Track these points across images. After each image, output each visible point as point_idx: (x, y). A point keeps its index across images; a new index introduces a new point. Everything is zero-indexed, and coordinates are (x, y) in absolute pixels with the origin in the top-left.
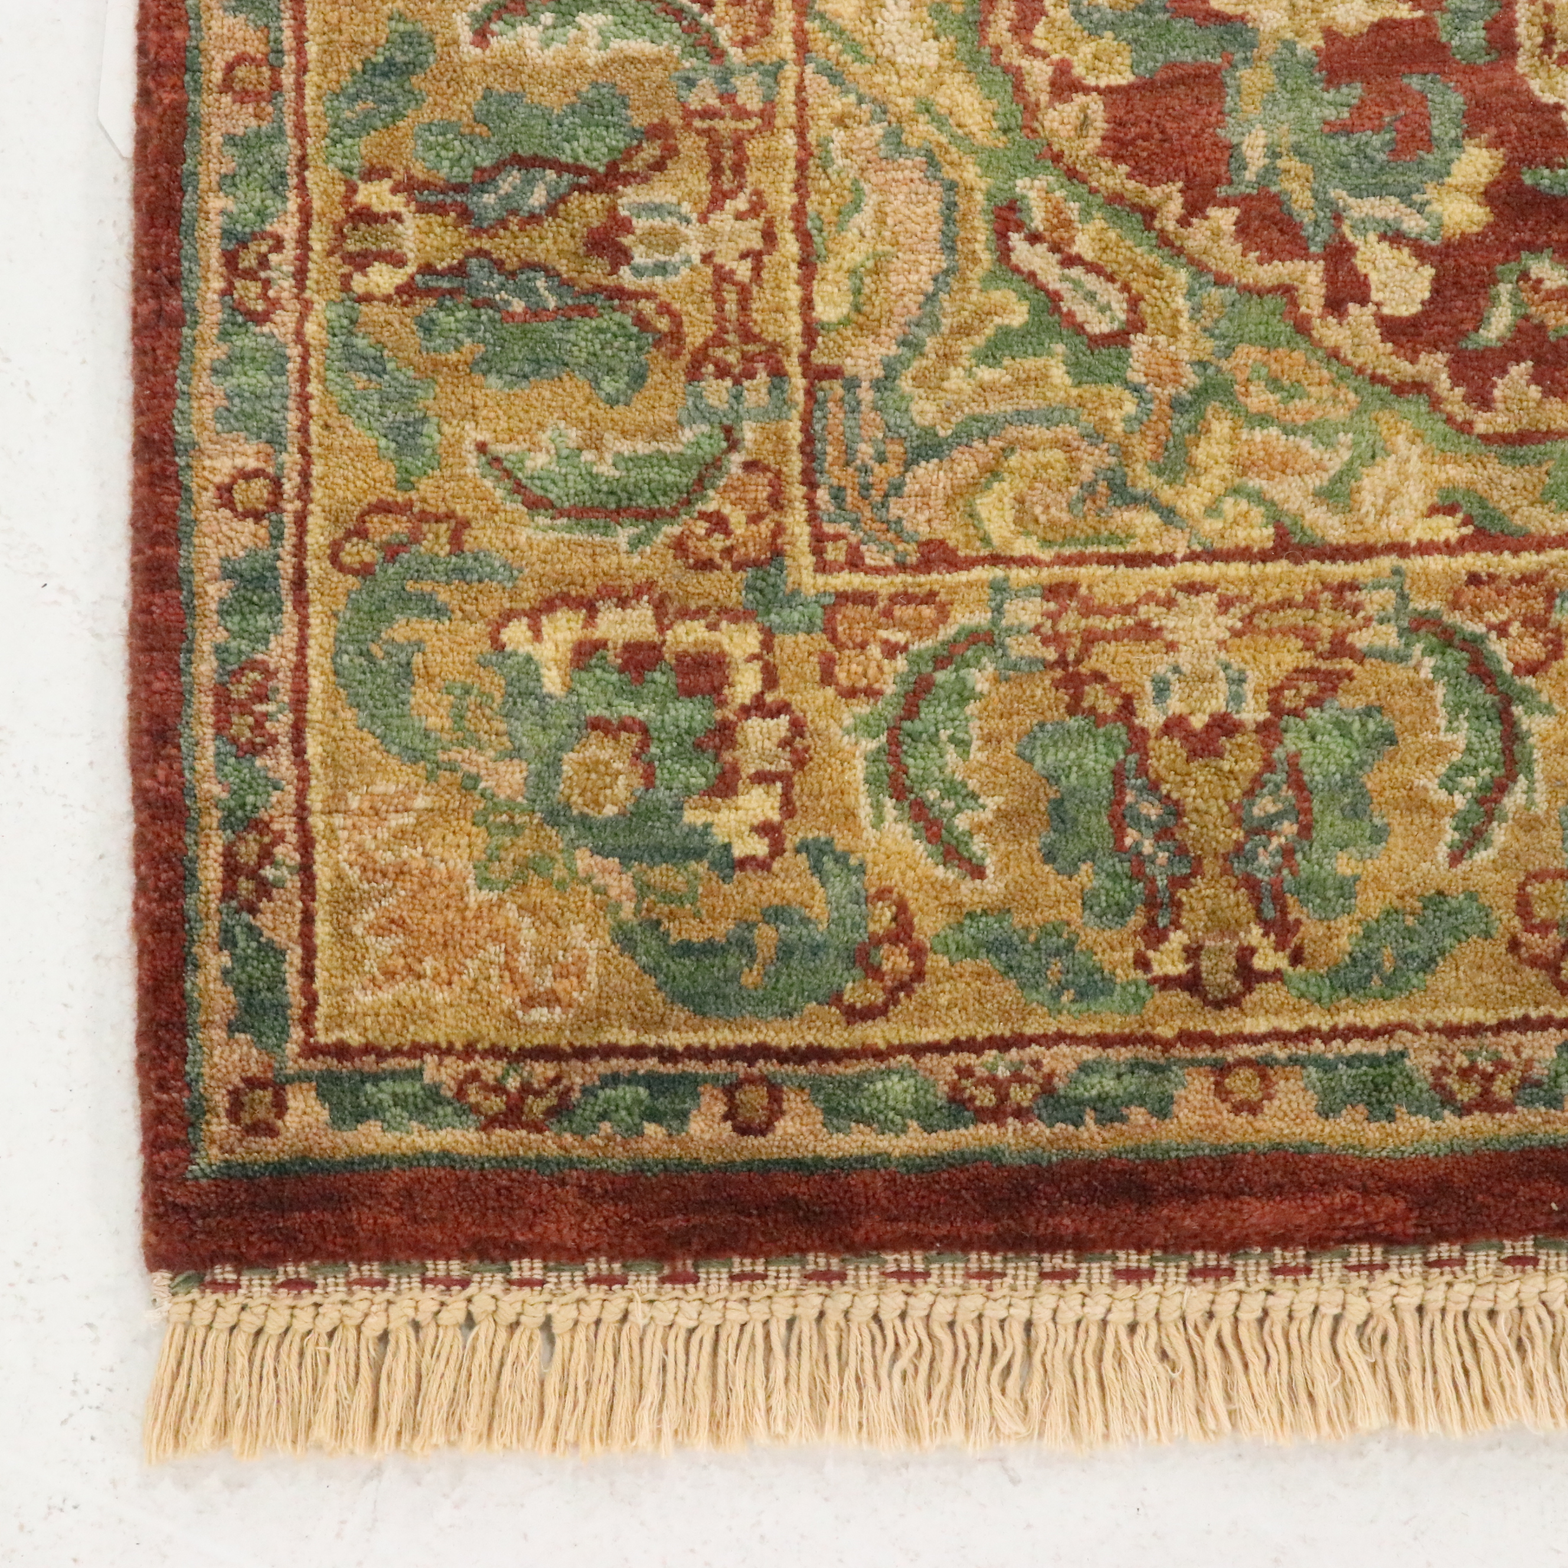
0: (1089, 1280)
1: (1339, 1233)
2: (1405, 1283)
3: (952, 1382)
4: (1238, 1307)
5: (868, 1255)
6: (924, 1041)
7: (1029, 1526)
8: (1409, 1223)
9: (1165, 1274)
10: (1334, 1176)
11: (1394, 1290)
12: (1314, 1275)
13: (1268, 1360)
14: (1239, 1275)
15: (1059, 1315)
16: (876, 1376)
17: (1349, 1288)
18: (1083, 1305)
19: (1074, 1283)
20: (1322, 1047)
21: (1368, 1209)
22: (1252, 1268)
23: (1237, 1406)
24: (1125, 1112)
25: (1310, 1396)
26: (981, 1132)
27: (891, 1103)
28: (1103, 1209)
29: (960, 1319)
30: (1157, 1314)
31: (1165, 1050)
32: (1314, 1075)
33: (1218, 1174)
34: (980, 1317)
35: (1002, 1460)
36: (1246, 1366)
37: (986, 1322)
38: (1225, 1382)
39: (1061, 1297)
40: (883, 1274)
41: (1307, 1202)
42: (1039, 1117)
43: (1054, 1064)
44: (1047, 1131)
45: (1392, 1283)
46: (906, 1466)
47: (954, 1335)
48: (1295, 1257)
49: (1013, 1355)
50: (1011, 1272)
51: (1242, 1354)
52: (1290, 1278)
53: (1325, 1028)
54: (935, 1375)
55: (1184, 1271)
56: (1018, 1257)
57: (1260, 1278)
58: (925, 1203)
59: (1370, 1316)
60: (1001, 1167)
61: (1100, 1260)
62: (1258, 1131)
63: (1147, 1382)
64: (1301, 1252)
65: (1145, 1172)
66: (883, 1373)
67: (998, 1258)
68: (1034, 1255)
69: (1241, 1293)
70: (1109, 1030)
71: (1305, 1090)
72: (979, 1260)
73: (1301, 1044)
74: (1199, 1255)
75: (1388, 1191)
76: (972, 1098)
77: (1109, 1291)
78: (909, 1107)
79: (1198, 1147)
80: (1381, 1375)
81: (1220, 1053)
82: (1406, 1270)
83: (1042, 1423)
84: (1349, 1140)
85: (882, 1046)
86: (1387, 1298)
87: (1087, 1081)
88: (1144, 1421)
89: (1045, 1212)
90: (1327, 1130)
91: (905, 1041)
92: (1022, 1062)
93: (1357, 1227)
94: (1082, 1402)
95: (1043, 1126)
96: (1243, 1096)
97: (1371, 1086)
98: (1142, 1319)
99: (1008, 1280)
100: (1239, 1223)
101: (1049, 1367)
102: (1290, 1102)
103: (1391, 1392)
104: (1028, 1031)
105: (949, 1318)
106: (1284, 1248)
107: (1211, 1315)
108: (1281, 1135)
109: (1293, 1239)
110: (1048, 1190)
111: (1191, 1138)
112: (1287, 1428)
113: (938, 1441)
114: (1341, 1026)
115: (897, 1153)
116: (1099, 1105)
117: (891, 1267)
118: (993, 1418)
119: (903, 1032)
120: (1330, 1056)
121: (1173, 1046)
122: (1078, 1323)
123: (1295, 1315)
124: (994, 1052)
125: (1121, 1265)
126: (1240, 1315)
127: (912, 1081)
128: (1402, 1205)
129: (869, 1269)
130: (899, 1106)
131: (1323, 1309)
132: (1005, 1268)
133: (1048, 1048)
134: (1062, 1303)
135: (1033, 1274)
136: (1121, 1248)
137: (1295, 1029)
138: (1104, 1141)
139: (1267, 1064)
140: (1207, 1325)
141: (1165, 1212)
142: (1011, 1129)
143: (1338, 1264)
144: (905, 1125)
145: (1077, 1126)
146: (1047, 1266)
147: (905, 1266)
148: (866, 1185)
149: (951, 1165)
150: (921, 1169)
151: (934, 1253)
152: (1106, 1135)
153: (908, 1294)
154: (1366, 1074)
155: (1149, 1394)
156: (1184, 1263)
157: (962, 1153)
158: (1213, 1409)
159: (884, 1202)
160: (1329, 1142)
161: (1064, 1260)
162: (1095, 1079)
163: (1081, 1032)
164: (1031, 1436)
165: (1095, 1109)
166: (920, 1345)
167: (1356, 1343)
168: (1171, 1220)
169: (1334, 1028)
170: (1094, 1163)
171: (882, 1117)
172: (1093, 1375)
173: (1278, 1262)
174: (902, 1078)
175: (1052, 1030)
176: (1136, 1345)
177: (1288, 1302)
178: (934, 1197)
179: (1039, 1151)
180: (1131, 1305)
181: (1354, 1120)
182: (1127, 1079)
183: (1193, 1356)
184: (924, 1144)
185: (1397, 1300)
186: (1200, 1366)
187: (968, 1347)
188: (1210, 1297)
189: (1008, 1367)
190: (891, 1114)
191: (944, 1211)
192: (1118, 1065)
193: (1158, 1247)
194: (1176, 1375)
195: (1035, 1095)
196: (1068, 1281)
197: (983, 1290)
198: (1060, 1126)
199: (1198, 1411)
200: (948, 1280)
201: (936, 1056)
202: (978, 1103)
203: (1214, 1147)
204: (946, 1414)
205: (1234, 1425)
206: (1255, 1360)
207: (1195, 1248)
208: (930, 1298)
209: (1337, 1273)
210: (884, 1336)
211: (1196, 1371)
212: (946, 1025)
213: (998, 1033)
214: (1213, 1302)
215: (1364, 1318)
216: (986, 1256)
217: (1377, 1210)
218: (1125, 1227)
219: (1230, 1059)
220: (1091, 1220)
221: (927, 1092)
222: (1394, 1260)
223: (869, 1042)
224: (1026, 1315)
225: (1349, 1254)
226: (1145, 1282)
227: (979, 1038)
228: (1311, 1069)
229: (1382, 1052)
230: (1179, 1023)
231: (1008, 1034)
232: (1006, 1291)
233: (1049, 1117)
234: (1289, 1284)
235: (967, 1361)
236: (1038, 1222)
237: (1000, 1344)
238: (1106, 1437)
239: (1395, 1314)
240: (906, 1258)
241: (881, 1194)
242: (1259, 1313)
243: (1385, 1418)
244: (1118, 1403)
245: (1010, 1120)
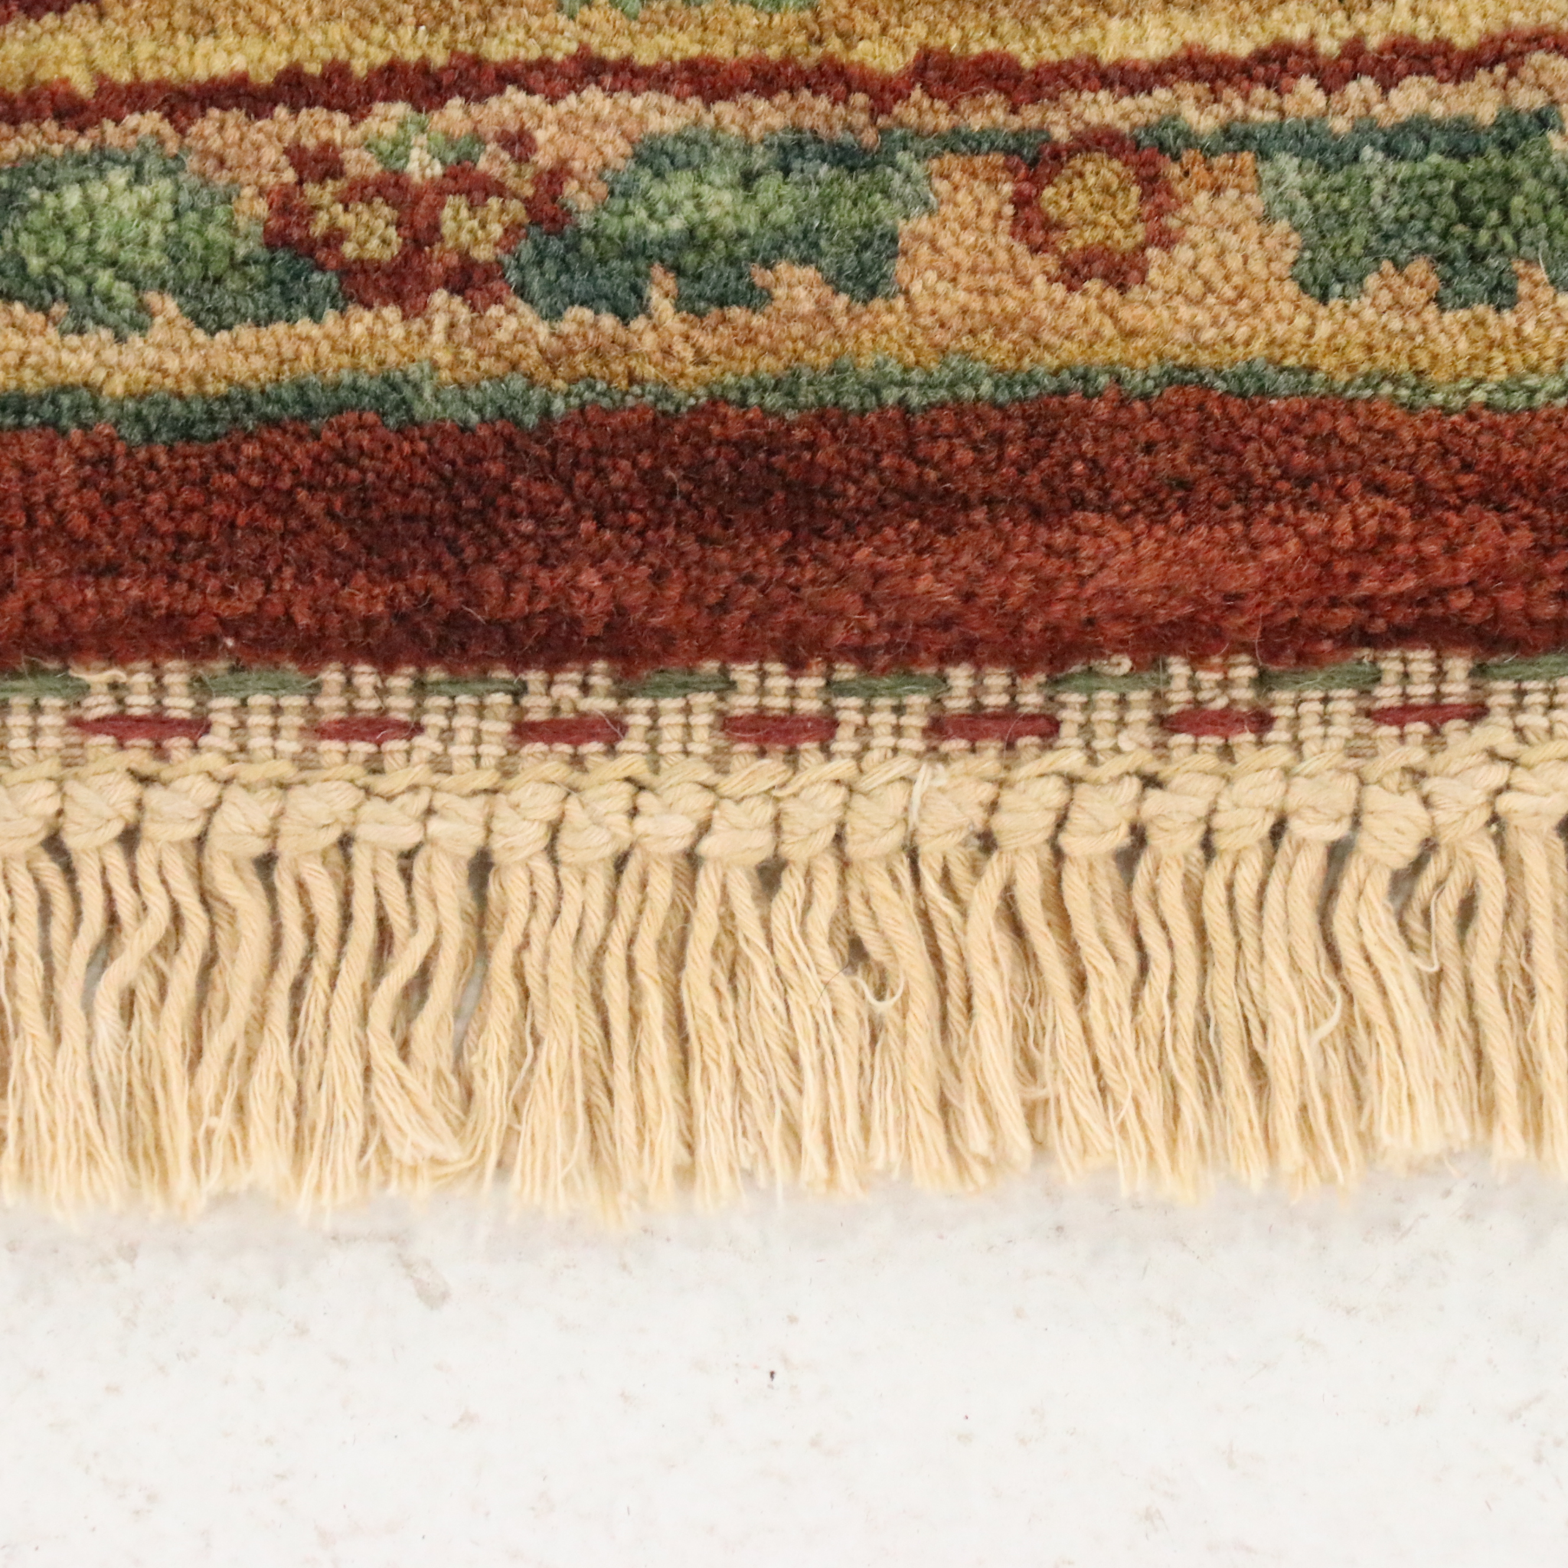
0: (653, 745)
1: (1345, 616)
2: (1528, 755)
3: (260, 1020)
4: (1061, 823)
5: (35, 671)
6: (201, 74)
7: (467, 1419)
8: (1543, 589)
9: (863, 730)
10: (1338, 455)
11: (1498, 774)
12: (1278, 734)
13: (1144, 968)
14: (1069, 733)
15: (566, 837)
16: (50, 1005)
17: (1374, 769)
18: (634, 812)
19: (611, 751)
20: (1319, 99)
21: (1430, 548)
22: (1106, 714)
23: (1049, 1088)
24: (761, 276)
25: (1257, 1064)
26: (358, 330)
27: (104, 246)
28: (690, 545)
29: (286, 848)
30: (839, 839)
31: (879, 107)
32: (1293, 179)
33: (1012, 451)
34: (345, 842)
35: (399, 1239)
36: (1081, 983)
37: (360, 855)
38: (1021, 1028)
39: (573, 790)
40: (78, 723)
41: (1261, 530)
42: (522, 291)
43: (566, 144)
44: (543, 330)
45: (1493, 755)
46: (130, 1252)
47: (271, 891)
48: (1225, 684)
49: (435, 948)
50: (434, 720)
51: (1071, 948)
52: (1212, 741)
53: (1328, 46)
54: (216, 999)
55: (916, 721)
56: (456, 680)
57: (1125, 741)
58: (193, 524)
59: (1429, 846)
60: (408, 428)
61: (685, 688)
62: (1130, 335)
63: (802, 1023)
64: (1244, 671)
65: (811, 446)
66: (69, 996)
67: (400, 682)
68: (502, 673)
69: (1072, 781)
70: (722, 49)
71: (1267, 218)
72: (349, 685)
73: (1260, 92)
74: (960, 677)
75: (1484, 498)
76: (335, 237)
77: (706, 774)
78: (155, 257)
79: (963, 377)
80: (1453, 1009)
81: (1031, 116)
82: (1534, 720)
83: (510, 1134)
84: (1383, 359)
85: (83, 85)
86: (1478, 796)
87: (657, 191)
88: (792, 1130)
89: (529, 551)
90: (1324, 330)
91: (149, 75)
92: (477, 138)
93: (1397, 600)
94: (622, 1080)
95: (527, 314)
96: (1092, 236)
97: (1448, 206)
98: (792, 850)
99: (427, 743)
100: (1067, 589)
101: (533, 981)
102: (1220, 255)
103: (1479, 1055)
104: (496, 51)
105: (259, 847)
106: (1197, 660)
107: (987, 842)
108: (1196, 343)
109: (1218, 635)
110: (539, 491)
111: (943, 351)
112: (1187, 1152)
113: (213, 1183)
114: (1374, 42)
115: (117, 386)
116: (690, 258)
117: (101, 705)
118: (372, 1119)
119: (144, 49)
120: (1340, 125)
121: (901, 95)
122: (620, 862)
123: (1220, 842)
124: (400, 109)
125: (743, 703)
126: (1066, 841)
127: (165, 186)
128: (1523, 537)
129: (36, 709)
130: (126, 256)
131: (1296, 827)
132: (419, 708)
133: (553, 99)
134: (573, 805)
135: (498, 727)
136: (740, 656)
137: (1243, 49)
138: (701, 359)
139: (1162, 147)
140: (976, 871)
141: (863, 555)
142: (440, 322)
143: (1344, 702)
144: (142, 307)
145: (624, 318)
146: (537, 708)
147: (140, 703)
148: (26, 471)
149: (273, 423)
150: (186, 431)
151: (220, 666)
152: (707, 342)
153: (145, 780)
154: (1439, 176)
155: (808, 1057)
156: (918, 701)
157: (301, 389)
158: (983, 1099)
159: (79, 522)
160: (1328, 363)
161: (585, 689)
162: (681, 186)
163: (645, 57)
164: (476, 1169)
165: (678, 270)
166: (177, 918)
167: (1387, 922)
168: (878, 577)
169: (1354, 49)
170: (670, 418)
171: (77, 286)
172: (655, 1005)
173: (1179, 697)
174: (138, 177)
175: (563, 48)
176: (778, 923)
177: (1200, 807)
178: (218, 508)
179: (518, 384)
180: (767, 812)
181: (1397, 304)
182: (770, 186)
183: (936, 956)
184: (193, 361)
185: (1505, 803)
186: (954, 984)
187: (310, 928)
188: (987, 792)
189: (423, 978)
190: (104, 278)
191: (247, 548)
192: (748, 150)
193: (847, 652)
194: (885, 1007)
195: (512, 230)
196: (592, 748)
197: (356, 771)
198: (578, 314)
199: (944, 1105)
200: (259, 742)
201: (236, 116)
202: (349, 249)
203: (1005, 378)
204: (240, 1106)
205: (1039, 1144)
206: (1107, 966)
207: (946, 657)
208: (208, 792)
209: (1341, 729)
210: (76, 897)
211: (943, 994)
212: (266, 31)
213: (412, 55)
214: (993, 807)
215: (1410, 850)
216: (365, 677)
217: (1451, 551)
218: (752, 596)
219: (1060, 133)
220: (658, 576)
221: (207, 216)
222: (1501, 693)
223: (46, 74)
224: (475, 838)
225: (1377, 679)
226: (809, 749)
227: (359, 68)
228: (1287, 162)
229: (1487, 112)
230: (919, 30)
231: (439, 58)
232: (419, 772)
233: (549, 289)
234: (1208, 759)
235: (306, 965)
236: (510, 579)
237: (399, 921)
238: (686, 1174)
239: (1499, 840)
240: (141, 679)
241: (68, 498)
242: (1121, 838)
243: (1460, 1126)
244: (722, 1081)
245: (440, 297)
